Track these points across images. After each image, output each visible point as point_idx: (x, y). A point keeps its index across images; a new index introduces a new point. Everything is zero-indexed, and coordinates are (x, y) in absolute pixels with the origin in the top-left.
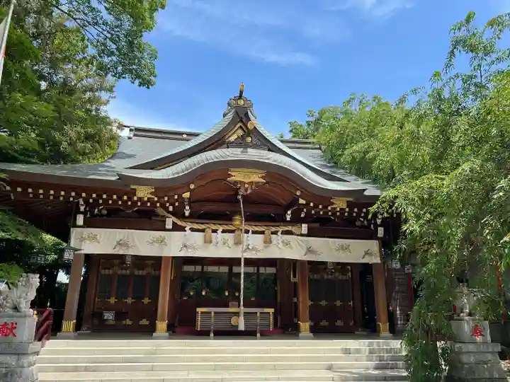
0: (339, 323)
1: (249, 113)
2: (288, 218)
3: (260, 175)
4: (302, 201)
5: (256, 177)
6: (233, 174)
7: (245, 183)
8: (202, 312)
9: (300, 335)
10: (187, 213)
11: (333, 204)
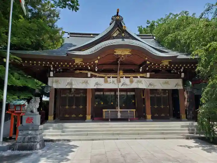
0: (163, 115)
1: (122, 22)
2: (141, 70)
3: (129, 51)
4: (148, 62)
5: (127, 52)
6: (116, 51)
7: (122, 55)
8: (105, 111)
9: (147, 120)
10: (96, 70)
11: (163, 63)
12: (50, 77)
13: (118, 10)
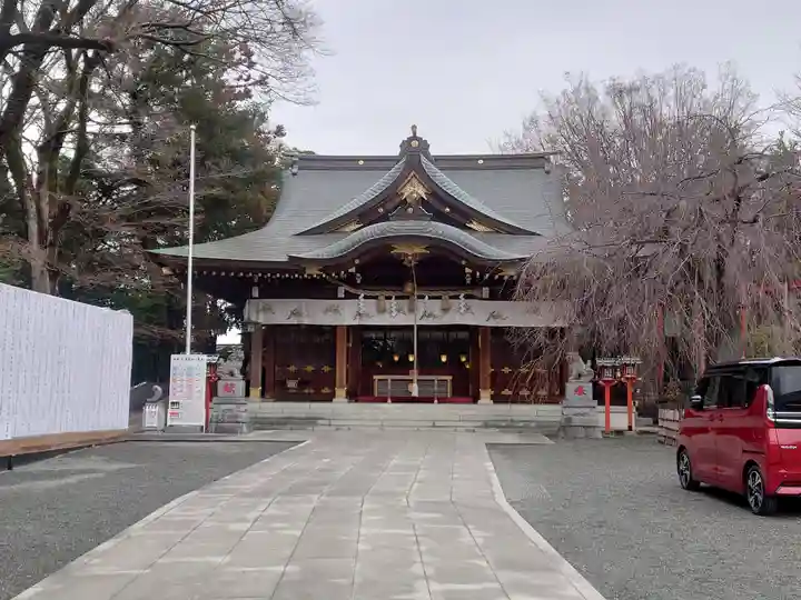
3: (423, 247)
6: (396, 247)
7: (408, 255)
8: (379, 380)
9: (479, 401)
10: (359, 282)
11: (501, 271)
12: (252, 298)
13: (414, 127)
